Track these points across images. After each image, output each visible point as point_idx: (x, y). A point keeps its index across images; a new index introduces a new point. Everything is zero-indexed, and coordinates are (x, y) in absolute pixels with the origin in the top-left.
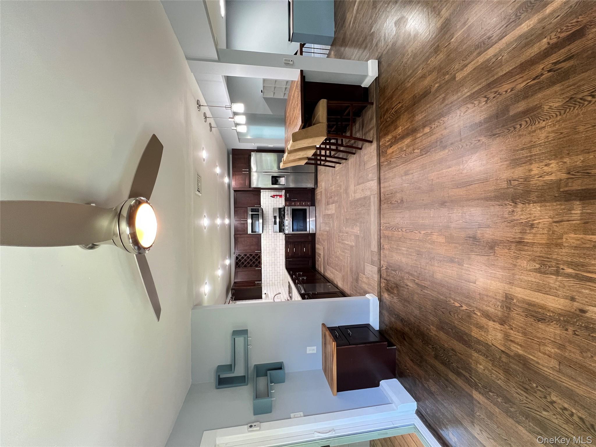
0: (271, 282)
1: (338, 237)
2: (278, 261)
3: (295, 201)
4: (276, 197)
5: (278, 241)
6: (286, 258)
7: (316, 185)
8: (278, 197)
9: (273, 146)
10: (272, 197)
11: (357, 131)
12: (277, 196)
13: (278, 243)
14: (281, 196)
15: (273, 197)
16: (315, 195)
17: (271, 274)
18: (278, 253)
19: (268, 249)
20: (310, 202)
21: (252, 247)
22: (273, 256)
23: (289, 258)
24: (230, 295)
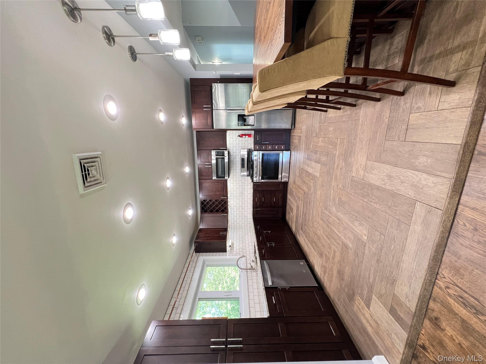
0: (238, 225)
1: (321, 212)
2: (246, 205)
3: (266, 144)
4: (244, 137)
5: (246, 185)
6: (254, 208)
7: (293, 126)
8: (247, 137)
9: (240, 74)
10: (239, 136)
11: (394, 53)
12: (245, 135)
13: (246, 187)
14: (249, 136)
15: (241, 137)
16: (291, 137)
17: (238, 218)
18: (246, 197)
19: (235, 192)
20: (284, 145)
21: (218, 193)
22: (241, 200)
23: (256, 208)
24: (193, 248)
